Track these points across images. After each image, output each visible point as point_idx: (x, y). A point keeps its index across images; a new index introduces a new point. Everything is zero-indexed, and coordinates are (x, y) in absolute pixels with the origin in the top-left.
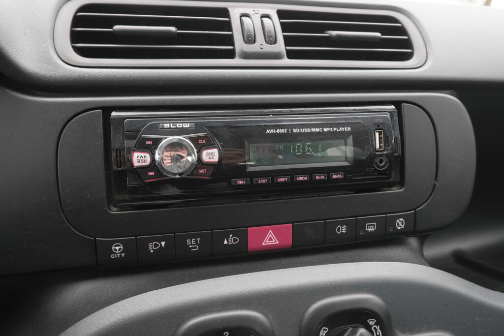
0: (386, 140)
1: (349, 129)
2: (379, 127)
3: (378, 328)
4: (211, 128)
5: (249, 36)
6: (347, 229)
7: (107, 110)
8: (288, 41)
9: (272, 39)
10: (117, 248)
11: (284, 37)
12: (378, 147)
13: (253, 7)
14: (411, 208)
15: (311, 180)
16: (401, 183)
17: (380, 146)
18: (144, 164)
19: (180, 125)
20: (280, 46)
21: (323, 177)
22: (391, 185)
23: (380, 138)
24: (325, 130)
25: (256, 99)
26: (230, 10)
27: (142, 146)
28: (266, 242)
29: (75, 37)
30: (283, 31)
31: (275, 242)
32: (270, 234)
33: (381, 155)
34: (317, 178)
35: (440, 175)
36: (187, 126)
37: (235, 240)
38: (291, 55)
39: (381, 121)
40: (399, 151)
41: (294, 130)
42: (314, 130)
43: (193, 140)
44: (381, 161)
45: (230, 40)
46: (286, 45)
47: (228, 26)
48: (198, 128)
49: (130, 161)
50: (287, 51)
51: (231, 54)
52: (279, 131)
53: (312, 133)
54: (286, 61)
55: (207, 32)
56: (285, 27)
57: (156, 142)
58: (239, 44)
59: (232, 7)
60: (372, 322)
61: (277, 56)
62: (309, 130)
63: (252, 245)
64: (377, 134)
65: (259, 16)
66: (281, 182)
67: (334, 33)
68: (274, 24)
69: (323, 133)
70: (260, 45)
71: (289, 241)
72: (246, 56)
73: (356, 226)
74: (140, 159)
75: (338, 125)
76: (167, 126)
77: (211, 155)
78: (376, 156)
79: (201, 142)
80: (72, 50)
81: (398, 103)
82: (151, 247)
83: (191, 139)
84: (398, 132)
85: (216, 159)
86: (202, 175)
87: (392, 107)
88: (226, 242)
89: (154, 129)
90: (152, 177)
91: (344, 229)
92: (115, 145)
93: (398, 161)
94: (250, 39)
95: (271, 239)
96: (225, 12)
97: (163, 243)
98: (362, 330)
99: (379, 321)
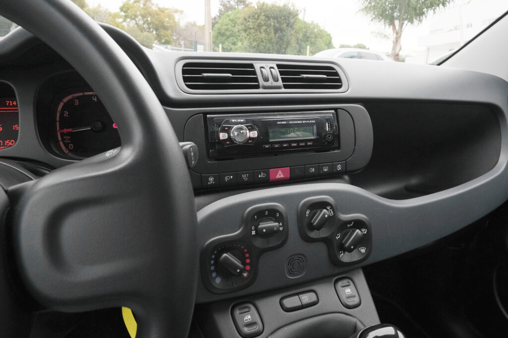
0: (331, 126)
1: (314, 121)
2: (328, 120)
3: (331, 210)
4: (253, 121)
5: (265, 78)
6: (315, 170)
7: (205, 114)
8: (284, 80)
9: (277, 79)
10: (211, 179)
11: (282, 78)
12: (327, 130)
13: (264, 63)
14: (344, 159)
15: (298, 146)
16: (339, 148)
17: (329, 130)
18: (225, 138)
19: (239, 120)
20: (280, 83)
21: (303, 144)
22: (334, 149)
23: (328, 126)
24: (304, 122)
25: (271, 108)
26: (254, 65)
27: (223, 130)
28: (278, 176)
29: (185, 80)
30: (281, 75)
31: (282, 176)
32: (280, 172)
33: (329, 134)
34: (301, 144)
35: (356, 144)
36: (242, 121)
37: (264, 175)
38: (286, 87)
39: (328, 118)
40: (337, 132)
41: (290, 122)
42: (298, 122)
43: (247, 126)
44: (329, 136)
45: (256, 80)
46: (283, 82)
47: (254, 73)
48: (247, 122)
49: (218, 137)
50: (284, 85)
51: (257, 87)
52: (283, 123)
53: (298, 123)
54: (283, 90)
55: (245, 76)
56: (281, 73)
57: (230, 128)
58: (261, 82)
59: (255, 63)
60: (328, 208)
61: (279, 88)
62: (296, 122)
63: (272, 178)
64: (327, 124)
65: (269, 68)
66: (285, 147)
67: (305, 76)
68: (276, 72)
69: (302, 123)
70: (271, 82)
71: (288, 176)
72: (265, 87)
73: (319, 168)
74: (223, 136)
75: (309, 120)
76: (233, 121)
77: (254, 134)
78: (327, 134)
79: (249, 128)
80: (185, 86)
81: (336, 109)
82: (226, 179)
83: (246, 126)
84: (336, 124)
85: (256, 135)
86: (250, 143)
87: (333, 111)
88: (260, 176)
89: (228, 122)
90: (228, 144)
91: (313, 170)
92: (210, 130)
93: (337, 137)
94: (266, 79)
95: (280, 175)
96: (251, 66)
97: (232, 177)
98: (325, 210)
99: (332, 208)
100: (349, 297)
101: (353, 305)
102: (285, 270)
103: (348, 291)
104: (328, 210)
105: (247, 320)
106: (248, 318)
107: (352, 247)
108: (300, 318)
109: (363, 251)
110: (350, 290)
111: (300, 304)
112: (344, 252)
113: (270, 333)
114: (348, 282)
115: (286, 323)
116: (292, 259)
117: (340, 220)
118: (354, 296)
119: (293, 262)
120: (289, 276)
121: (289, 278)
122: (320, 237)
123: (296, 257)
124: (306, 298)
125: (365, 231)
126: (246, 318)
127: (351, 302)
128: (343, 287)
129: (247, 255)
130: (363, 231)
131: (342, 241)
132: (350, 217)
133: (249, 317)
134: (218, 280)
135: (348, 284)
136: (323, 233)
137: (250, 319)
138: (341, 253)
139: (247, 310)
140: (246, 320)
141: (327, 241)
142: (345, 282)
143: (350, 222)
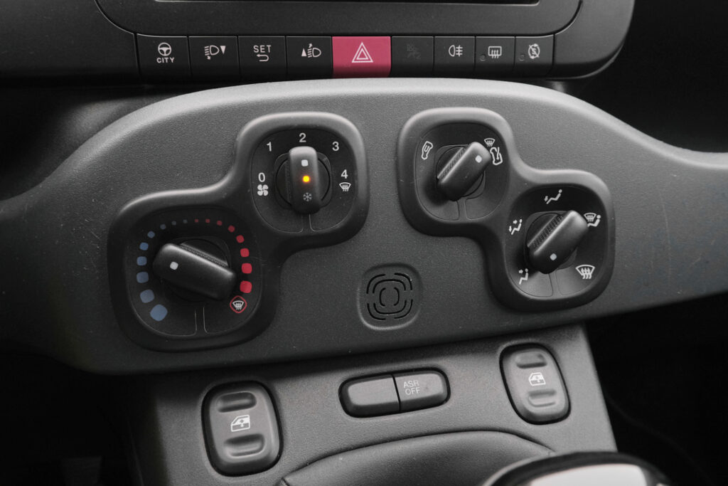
3: (498, 150)
6: (464, 51)
10: (165, 49)
14: (549, 31)
28: (357, 60)
31: (368, 60)
32: (362, 48)
37: (316, 52)
60: (489, 142)
63: (339, 61)
73: (476, 48)
88: (304, 54)
91: (459, 51)
98: (476, 146)
99: (500, 142)
100: (535, 394)
101: (548, 416)
102: (358, 306)
103: (539, 378)
104: (488, 148)
105: (239, 426)
106: (242, 421)
107: (553, 257)
108: (387, 435)
109: (587, 273)
110: (541, 377)
111: (395, 399)
112: (531, 274)
113: (295, 466)
114: (540, 356)
115: (346, 444)
116: (376, 277)
117: (522, 180)
118: (552, 393)
119: (380, 287)
120: (367, 320)
121: (366, 328)
122: (461, 221)
123: (390, 273)
124: (415, 386)
125: (594, 220)
126: (238, 423)
127: (538, 407)
128: (523, 366)
129: (245, 253)
130: (590, 218)
131: (527, 242)
132: (552, 176)
133: (247, 420)
134: (159, 313)
135: (539, 360)
136: (470, 211)
137: (246, 425)
138: (523, 275)
139: (246, 401)
140: (234, 427)
141: (481, 236)
142: (531, 356)
143: (551, 189)
